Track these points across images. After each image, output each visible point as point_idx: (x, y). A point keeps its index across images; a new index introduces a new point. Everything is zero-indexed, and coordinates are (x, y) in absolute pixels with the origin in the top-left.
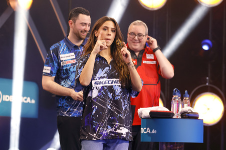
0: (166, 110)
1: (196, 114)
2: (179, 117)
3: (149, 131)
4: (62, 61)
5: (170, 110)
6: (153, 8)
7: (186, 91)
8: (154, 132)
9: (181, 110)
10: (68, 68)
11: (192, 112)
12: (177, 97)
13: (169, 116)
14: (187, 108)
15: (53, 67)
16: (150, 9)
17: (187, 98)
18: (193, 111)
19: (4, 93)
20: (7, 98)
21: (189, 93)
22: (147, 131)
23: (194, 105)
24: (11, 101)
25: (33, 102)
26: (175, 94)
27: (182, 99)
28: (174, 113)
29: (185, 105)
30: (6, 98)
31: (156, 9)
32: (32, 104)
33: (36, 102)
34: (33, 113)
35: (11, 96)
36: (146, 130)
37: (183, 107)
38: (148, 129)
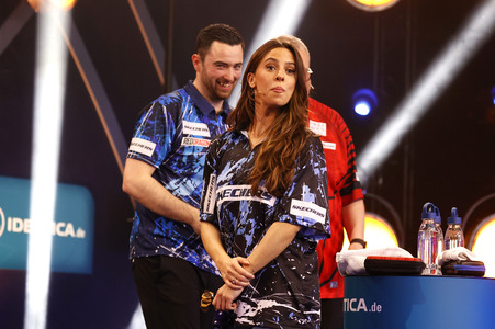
0: (406, 254)
1: (480, 264)
2: (438, 272)
3: (362, 305)
4: (186, 135)
5: (415, 254)
6: (372, 6)
7: (454, 209)
8: (377, 308)
9: (441, 254)
10: (195, 154)
11: (468, 260)
12: (431, 224)
13: (412, 269)
14: (456, 251)
15: (160, 145)
16: (366, 9)
17: (456, 228)
18: (472, 259)
19: (10, 213)
20: (18, 225)
21: (461, 214)
22: (359, 307)
23: (474, 242)
24: (26, 231)
25: (81, 234)
26: (427, 217)
27: (444, 228)
28: (426, 262)
29: (452, 243)
30: (14, 225)
31: (380, 9)
32: (77, 239)
33: (86, 235)
34: (80, 261)
35: (26, 221)
36: (355, 305)
37: (447, 247)
38: (362, 300)
